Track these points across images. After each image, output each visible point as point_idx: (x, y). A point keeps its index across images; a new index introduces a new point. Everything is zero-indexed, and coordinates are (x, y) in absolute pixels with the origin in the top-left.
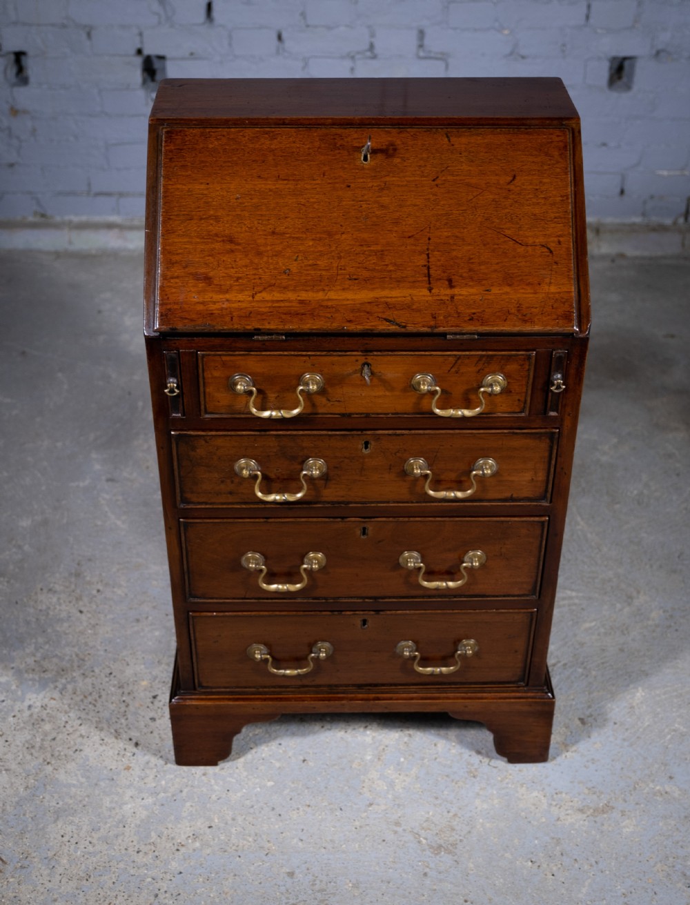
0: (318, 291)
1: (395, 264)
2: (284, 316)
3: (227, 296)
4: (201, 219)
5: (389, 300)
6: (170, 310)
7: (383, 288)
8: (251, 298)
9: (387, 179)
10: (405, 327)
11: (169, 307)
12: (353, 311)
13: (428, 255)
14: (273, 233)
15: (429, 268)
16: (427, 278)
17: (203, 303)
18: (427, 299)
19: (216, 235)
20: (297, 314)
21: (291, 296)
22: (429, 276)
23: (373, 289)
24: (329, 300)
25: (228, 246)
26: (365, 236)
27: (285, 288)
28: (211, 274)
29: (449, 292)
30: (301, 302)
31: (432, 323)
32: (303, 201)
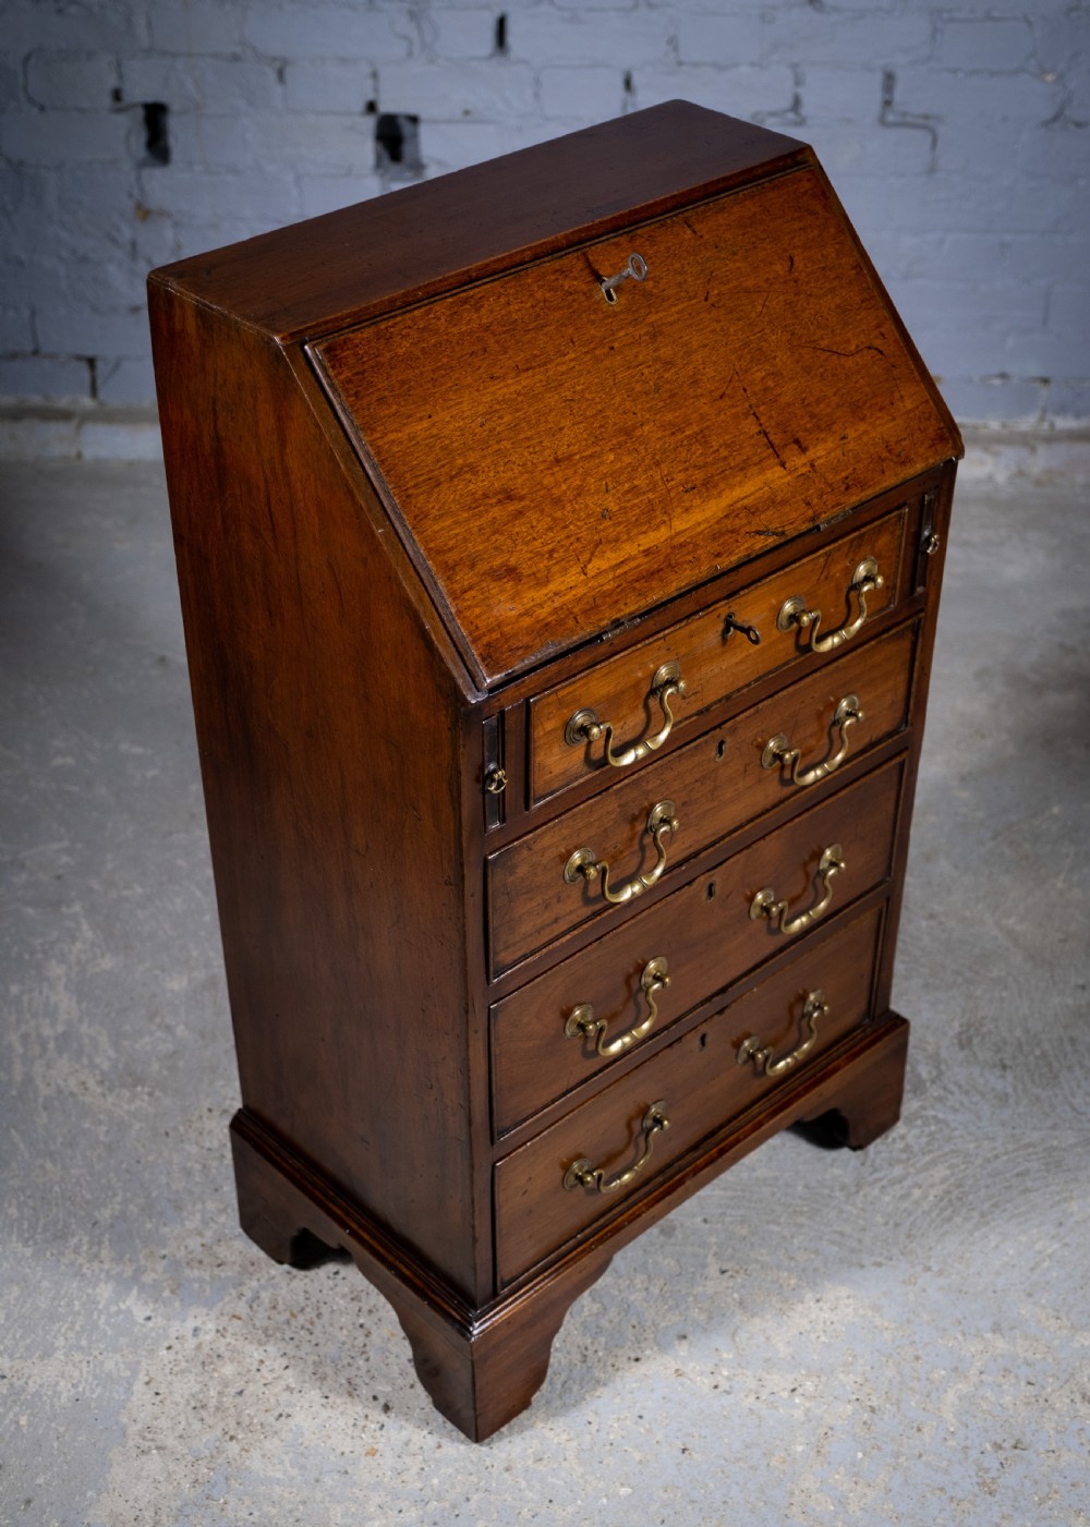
0: (658, 528)
1: (727, 446)
2: (637, 585)
3: (552, 587)
4: (452, 478)
5: (746, 501)
6: (489, 645)
7: (732, 487)
8: (583, 577)
9: (652, 318)
10: (783, 533)
11: (485, 640)
12: (714, 538)
13: (754, 414)
14: (557, 461)
15: (766, 434)
16: (770, 451)
17: (527, 613)
18: (786, 480)
19: (486, 496)
20: (652, 574)
21: (629, 549)
22: (771, 445)
23: (720, 495)
24: (678, 534)
25: (511, 507)
26: (669, 416)
27: (616, 540)
28: (513, 562)
29: (804, 459)
30: (647, 553)
31: (810, 513)
32: (568, 394)
